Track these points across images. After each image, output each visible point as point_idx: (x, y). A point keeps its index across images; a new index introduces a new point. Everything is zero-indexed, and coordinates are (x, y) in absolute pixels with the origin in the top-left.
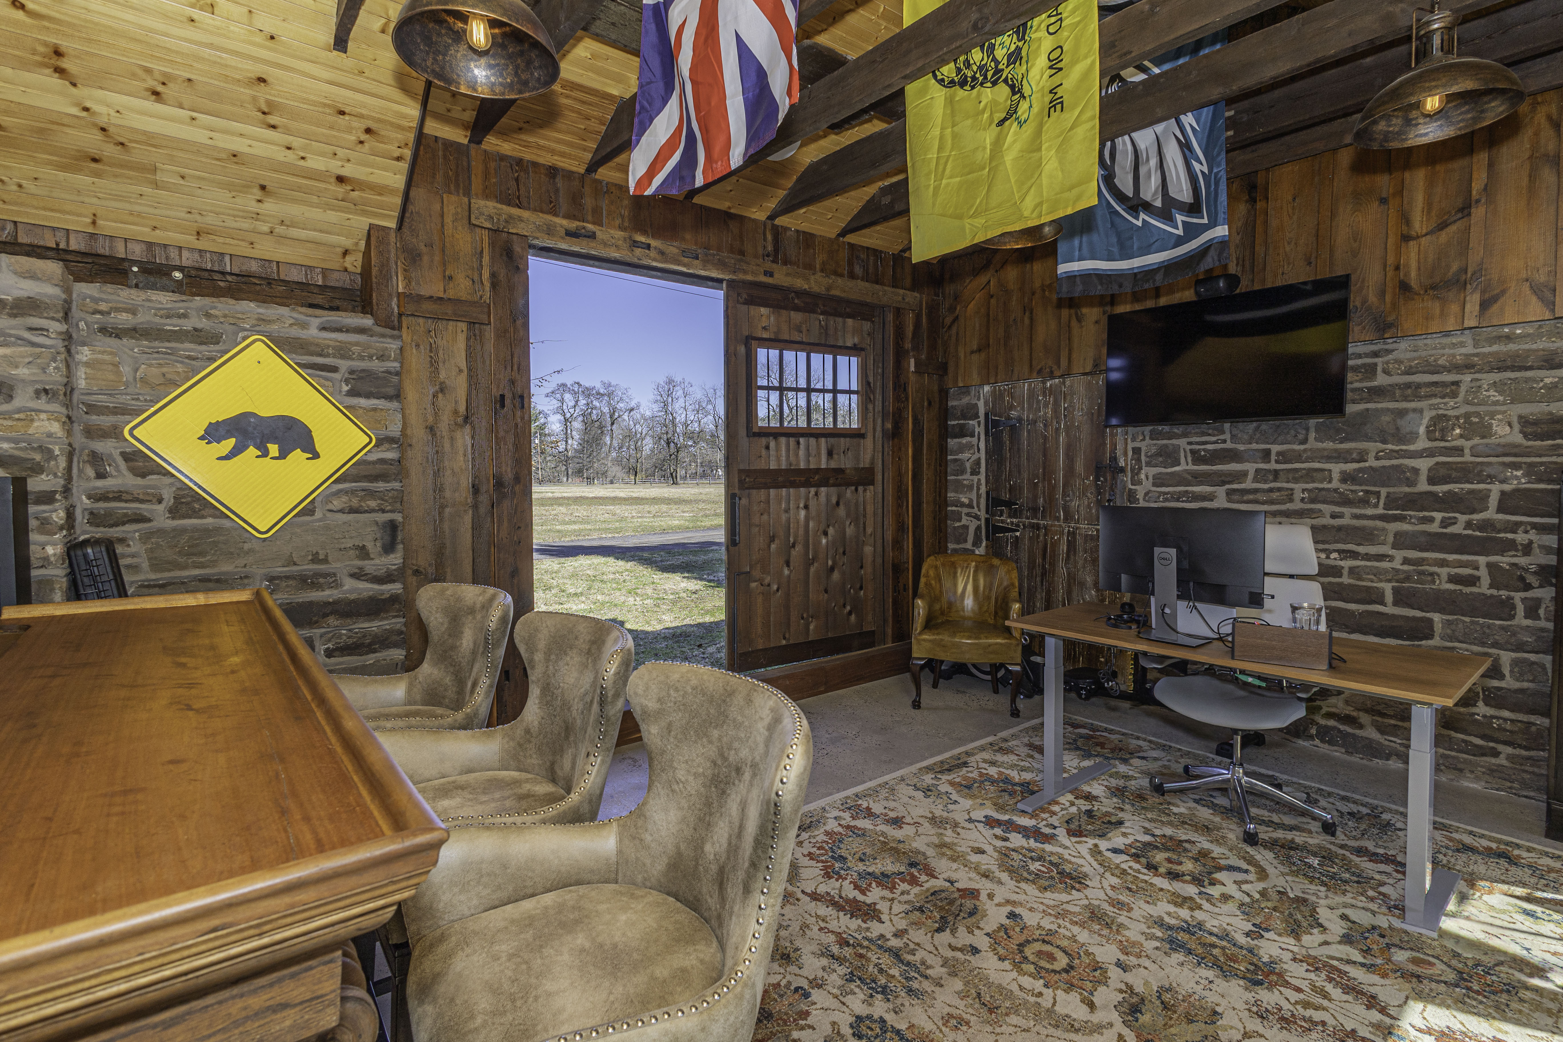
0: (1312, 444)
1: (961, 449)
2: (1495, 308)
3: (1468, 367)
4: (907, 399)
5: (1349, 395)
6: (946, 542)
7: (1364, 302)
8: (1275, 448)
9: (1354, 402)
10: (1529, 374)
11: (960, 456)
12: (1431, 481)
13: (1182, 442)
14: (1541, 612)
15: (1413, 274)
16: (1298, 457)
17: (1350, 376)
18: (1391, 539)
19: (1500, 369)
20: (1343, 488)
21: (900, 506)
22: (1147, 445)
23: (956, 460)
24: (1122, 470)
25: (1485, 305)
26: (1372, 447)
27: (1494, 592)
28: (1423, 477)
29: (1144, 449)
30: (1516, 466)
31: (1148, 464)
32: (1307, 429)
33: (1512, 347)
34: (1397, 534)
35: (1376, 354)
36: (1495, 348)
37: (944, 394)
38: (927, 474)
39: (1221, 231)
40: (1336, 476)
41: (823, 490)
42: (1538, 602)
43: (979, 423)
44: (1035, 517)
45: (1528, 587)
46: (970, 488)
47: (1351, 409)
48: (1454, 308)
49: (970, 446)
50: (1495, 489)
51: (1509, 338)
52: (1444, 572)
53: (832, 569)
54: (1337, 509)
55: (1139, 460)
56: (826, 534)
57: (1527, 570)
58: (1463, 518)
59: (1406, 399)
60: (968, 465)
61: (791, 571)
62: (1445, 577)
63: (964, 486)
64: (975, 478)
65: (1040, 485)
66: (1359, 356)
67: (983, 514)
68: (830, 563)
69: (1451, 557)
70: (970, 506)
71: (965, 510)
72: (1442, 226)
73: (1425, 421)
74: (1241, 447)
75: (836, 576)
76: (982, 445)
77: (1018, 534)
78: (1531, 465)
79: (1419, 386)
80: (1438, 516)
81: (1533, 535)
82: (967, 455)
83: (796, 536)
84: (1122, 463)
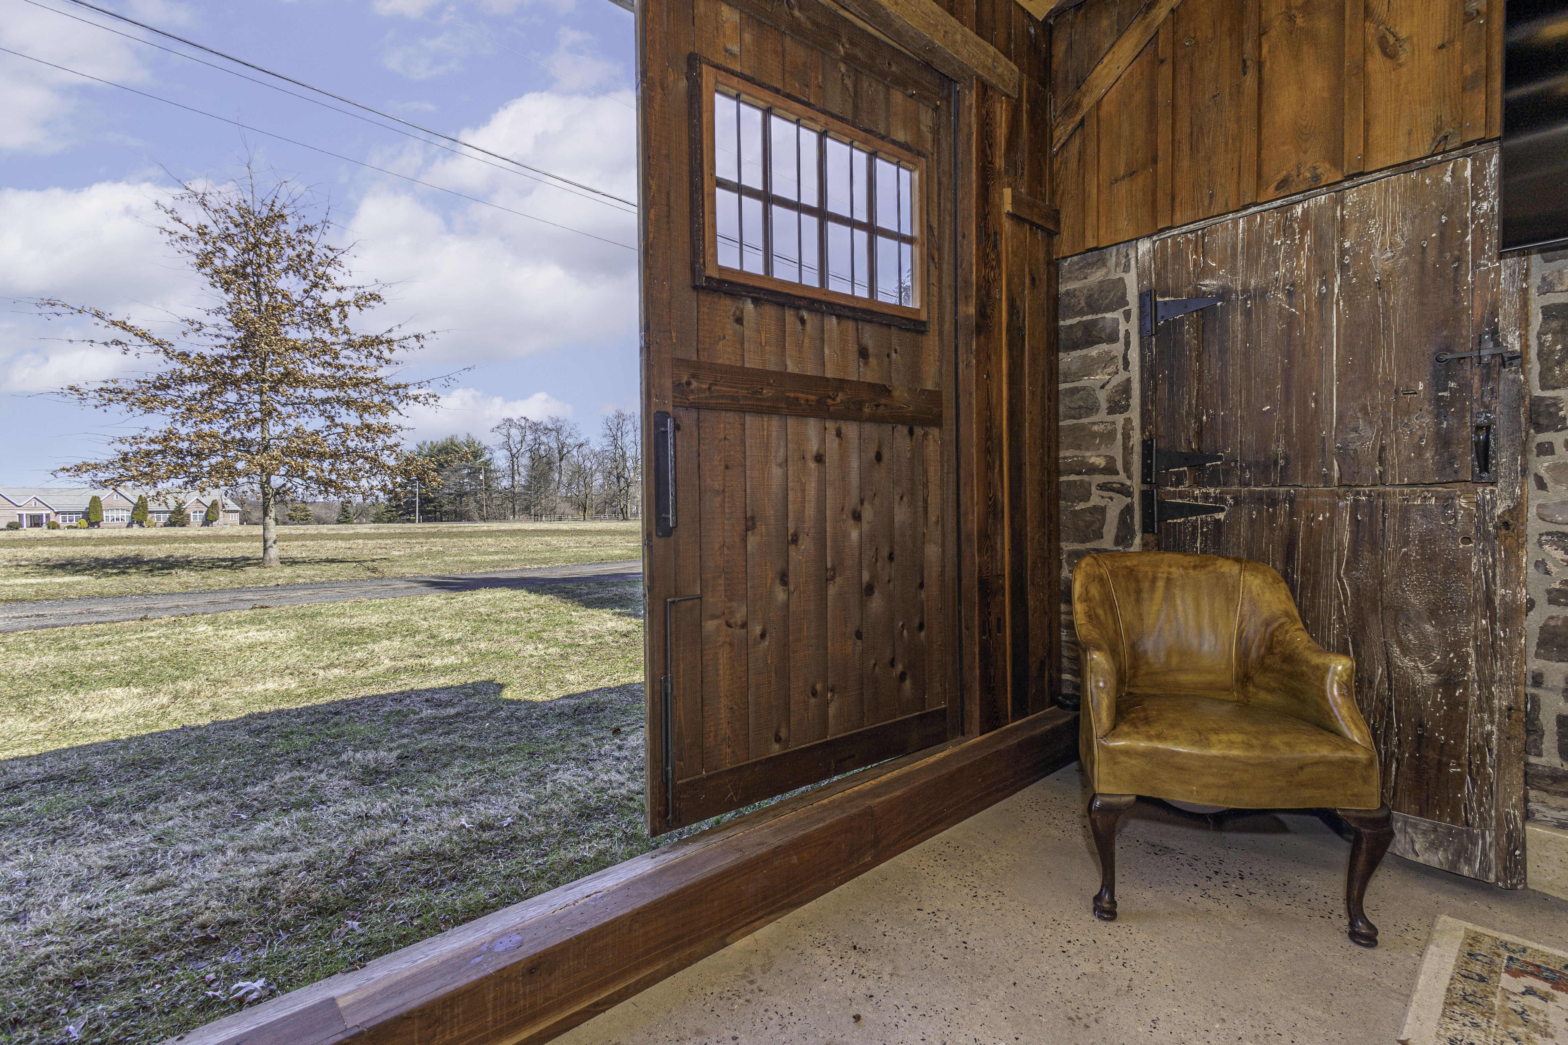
1: (1088, 367)
4: (999, 262)
6: (1058, 540)
11: (1085, 382)
21: (989, 467)
23: (1075, 391)
24: (1518, 359)
37: (1053, 266)
38: (1031, 412)
41: (851, 430)
43: (1127, 315)
44: (1263, 479)
46: (1109, 437)
49: (1107, 360)
53: (869, 590)
56: (857, 516)
60: (1102, 397)
61: (789, 593)
63: (1094, 435)
64: (1120, 418)
65: (1278, 415)
67: (1136, 484)
68: (866, 577)
70: (1110, 470)
71: (1097, 479)
75: (876, 603)
76: (1134, 355)
77: (1221, 516)
82: (1100, 377)
83: (800, 519)
84: (1513, 342)
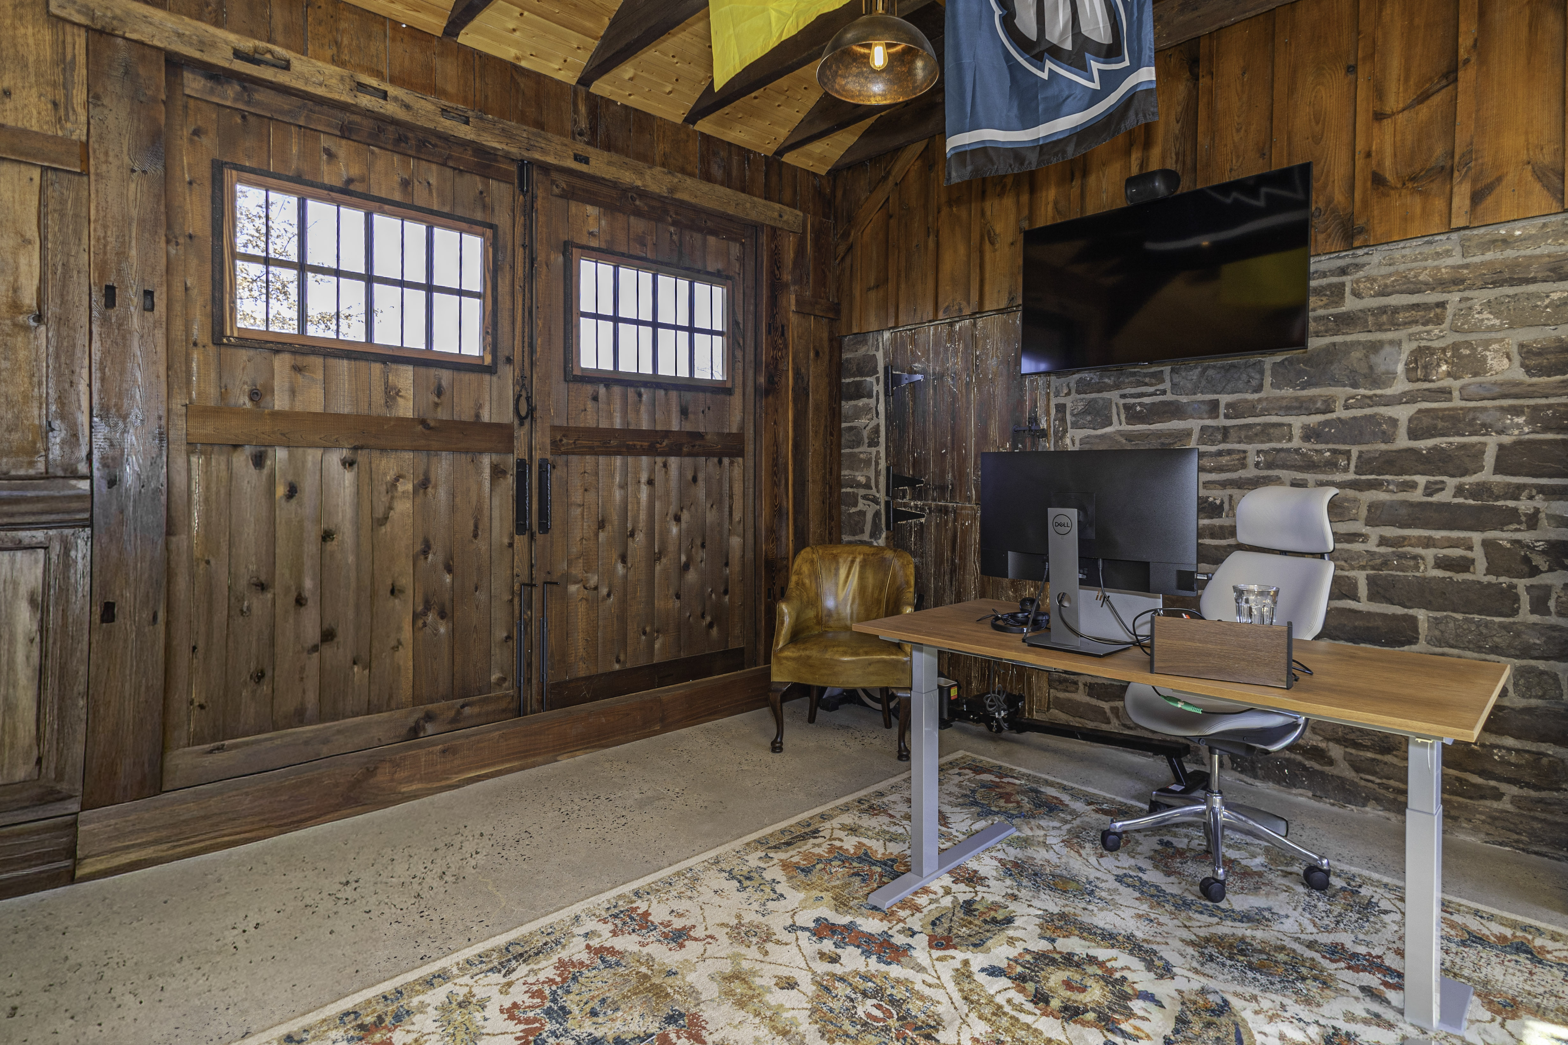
0: (1268, 391)
1: (858, 413)
2: (1489, 201)
3: (1456, 282)
4: (786, 346)
5: (1312, 326)
6: (840, 533)
7: (1330, 201)
8: (1224, 399)
9: (1317, 334)
10: (1532, 288)
11: (856, 423)
12: (1413, 434)
13: (1114, 396)
14: (1552, 604)
15: (1388, 163)
16: (1252, 410)
17: (1313, 301)
18: (1364, 512)
19: (1497, 283)
20: (1306, 447)
21: (775, 484)
22: (1073, 402)
23: (851, 429)
24: (1044, 432)
25: (1477, 198)
26: (1341, 392)
27: (1492, 579)
28: (1402, 431)
29: (1069, 405)
30: (1517, 411)
31: (1075, 425)
32: (1262, 372)
33: (1510, 253)
34: (1371, 506)
35: (1343, 271)
36: (1489, 256)
37: (836, 342)
38: (814, 445)
39: (1147, 74)
40: (1297, 432)
41: (673, 461)
42: (1547, 590)
43: (878, 379)
44: (942, 497)
45: (1534, 571)
46: (868, 462)
47: (1314, 343)
48: (1439, 204)
49: (867, 410)
50: (1492, 442)
51: (1506, 242)
52: (1430, 554)
53: (686, 567)
54: (1299, 476)
55: (1063, 420)
56: (677, 519)
57: (1532, 549)
58: (1452, 482)
59: (1380, 328)
60: (865, 433)
61: (628, 569)
62: (1431, 561)
63: (861, 461)
64: (873, 450)
65: (948, 456)
66: (1324, 275)
67: (882, 496)
68: (683, 558)
69: (1438, 534)
70: (868, 486)
71: (862, 492)
72: (1423, 98)
73: (1404, 357)
74: (1184, 399)
75: (692, 576)
76: (881, 408)
77: (923, 520)
78: (1535, 408)
79: (1396, 310)
80: (1421, 480)
81: (1539, 502)
82: (864, 421)
83: (636, 520)
84: (1043, 425)
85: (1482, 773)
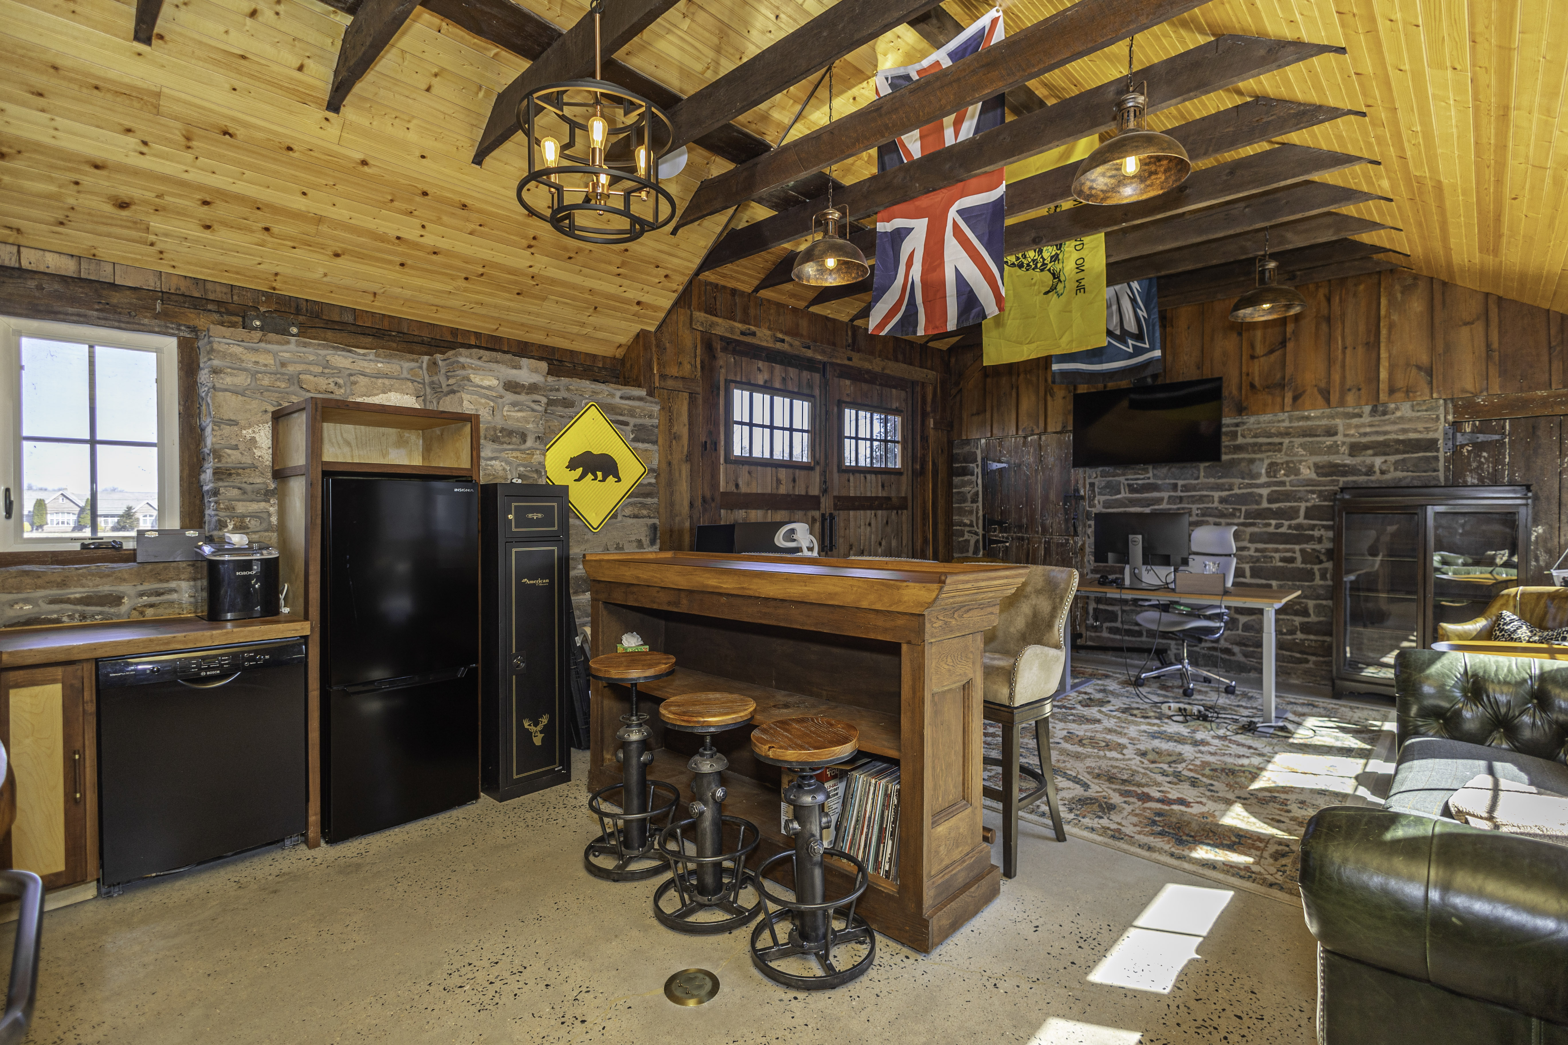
0: (1202, 480)
1: (964, 484)
2: (1300, 400)
3: (1287, 434)
4: (928, 448)
5: (1223, 450)
6: (952, 552)
7: (1230, 393)
8: (1180, 483)
9: (1226, 454)
10: (1318, 439)
11: (963, 490)
12: (1270, 501)
13: (1122, 479)
14: (1328, 576)
15: (1257, 379)
16: (1194, 488)
17: (1224, 438)
18: (1248, 537)
19: (1304, 436)
20: (1220, 507)
21: (924, 525)
22: (1099, 482)
23: (959, 493)
24: (1082, 498)
25: (1295, 398)
26: (1237, 481)
27: (1303, 566)
28: (1265, 500)
29: (1097, 483)
30: (1313, 492)
31: (1100, 494)
32: (1199, 471)
33: (1309, 423)
34: (1252, 534)
35: (1237, 425)
36: (1301, 423)
37: (950, 444)
38: (941, 502)
39: (1157, 353)
40: (1216, 499)
41: (879, 513)
42: (1326, 569)
43: (977, 466)
44: (1020, 531)
45: (1321, 562)
46: (971, 512)
47: (1224, 457)
48: (1278, 400)
49: (970, 483)
50: (1303, 506)
51: (1308, 418)
52: (1277, 555)
54: (1217, 520)
55: (1093, 491)
57: (1319, 552)
58: (1286, 523)
59: (1254, 452)
60: (969, 496)
62: (1278, 559)
63: (966, 511)
64: (975, 505)
65: (1024, 509)
66: (1228, 426)
67: (980, 531)
69: (1281, 547)
70: (971, 525)
71: (967, 529)
72: (1270, 351)
73: (1265, 466)
74: (1160, 482)
76: (980, 481)
77: (1007, 545)
78: (1321, 491)
79: (1261, 445)
80: (1273, 522)
81: (1322, 532)
82: (968, 489)
84: (1082, 493)
85: (1301, 652)
